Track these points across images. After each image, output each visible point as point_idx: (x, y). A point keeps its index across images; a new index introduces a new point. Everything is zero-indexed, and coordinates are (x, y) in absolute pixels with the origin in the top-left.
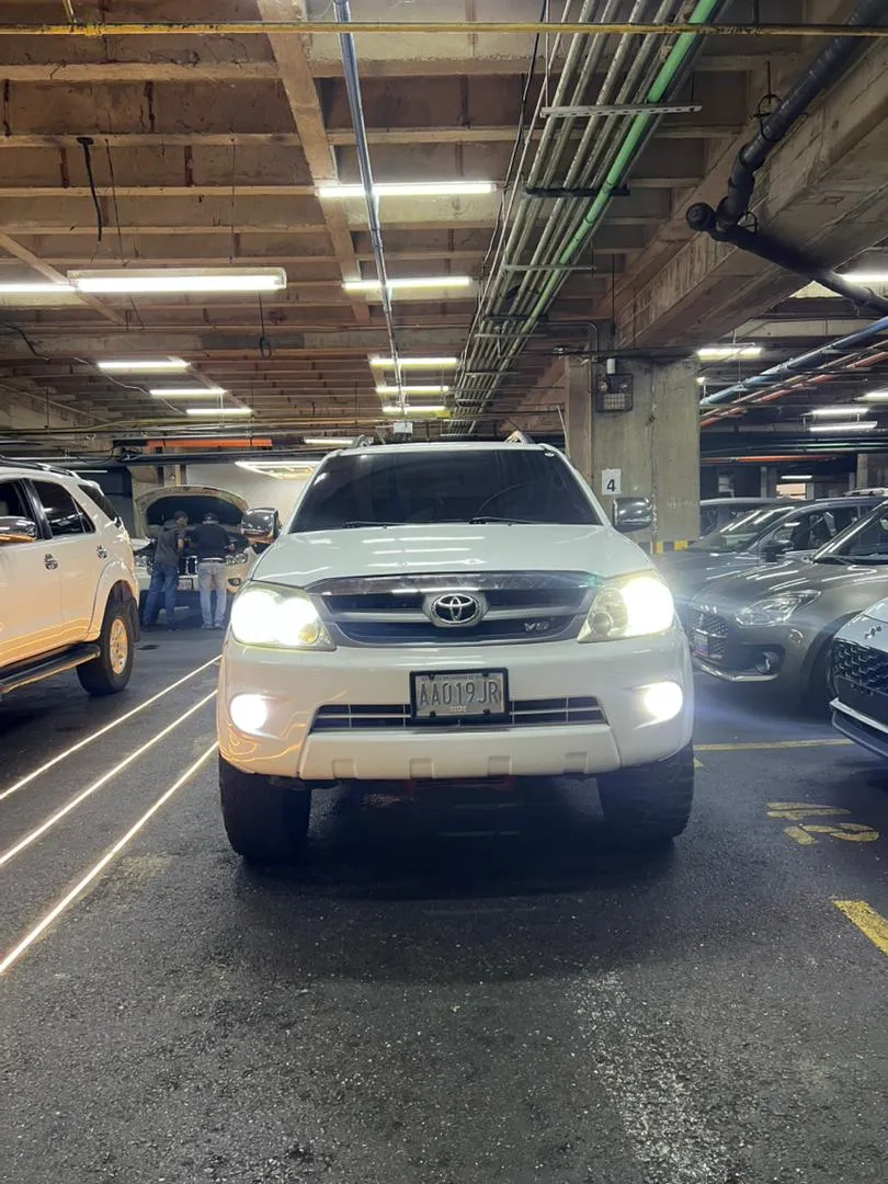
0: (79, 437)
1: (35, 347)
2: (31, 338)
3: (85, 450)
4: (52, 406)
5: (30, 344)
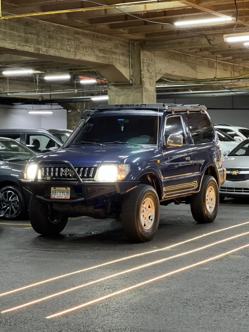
0: (233, 81)
1: (211, 42)
2: (209, 37)
3: (237, 86)
4: (219, 63)
5: (209, 41)
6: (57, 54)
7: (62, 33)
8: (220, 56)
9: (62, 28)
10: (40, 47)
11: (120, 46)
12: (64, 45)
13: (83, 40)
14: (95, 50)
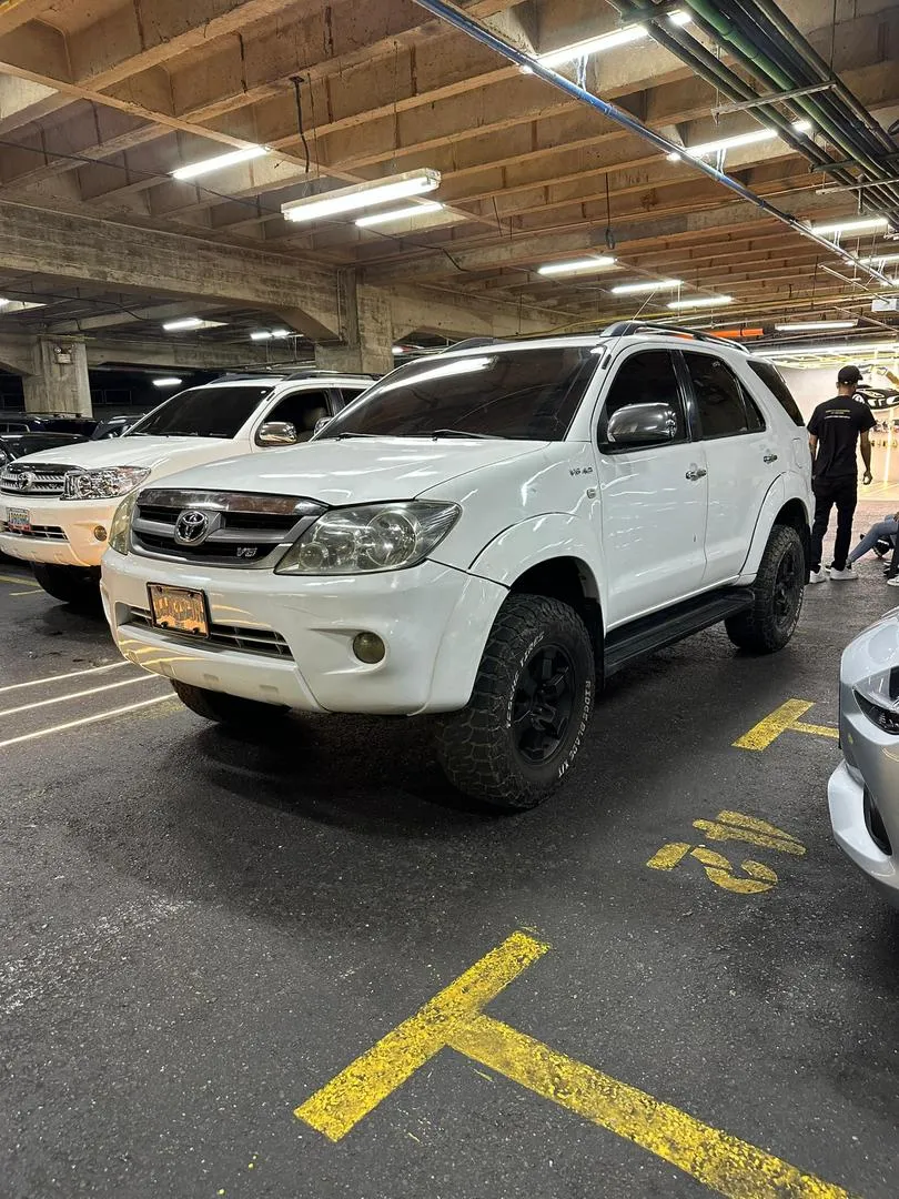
6: (153, 283)
7: (164, 246)
8: (532, 298)
9: (164, 237)
10: (107, 270)
11: (313, 276)
12: (171, 268)
13: (219, 259)
14: (251, 280)
